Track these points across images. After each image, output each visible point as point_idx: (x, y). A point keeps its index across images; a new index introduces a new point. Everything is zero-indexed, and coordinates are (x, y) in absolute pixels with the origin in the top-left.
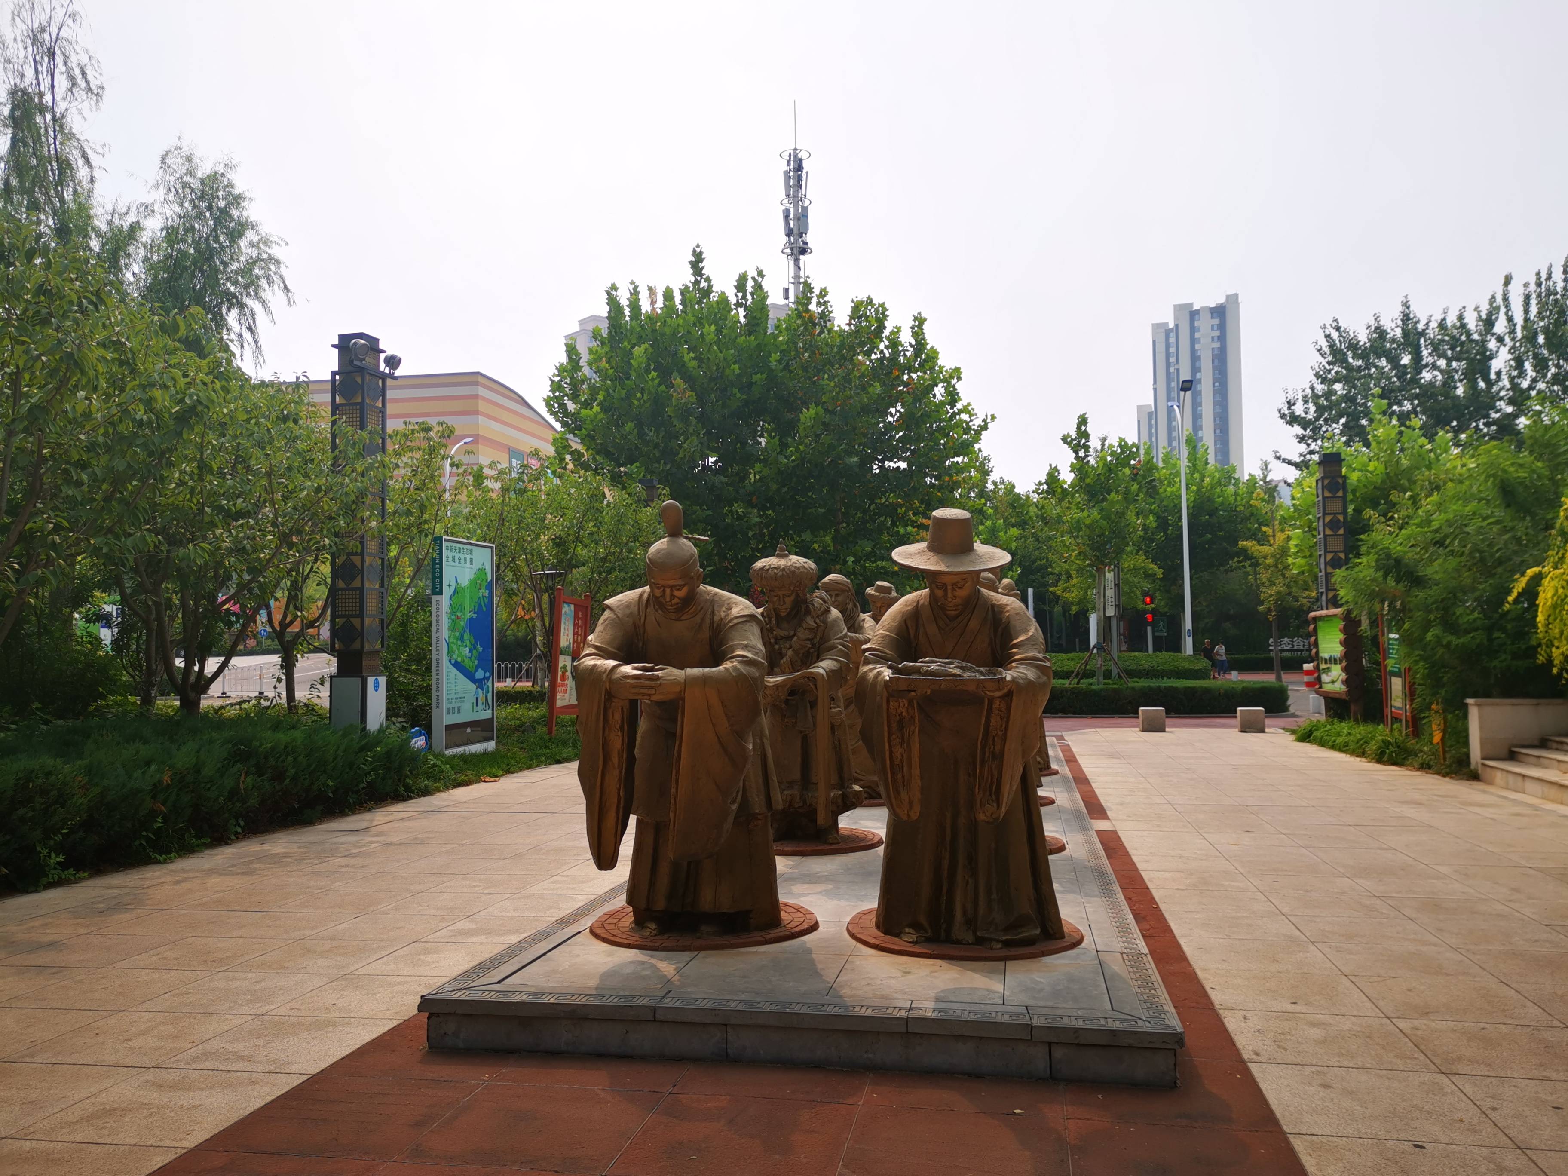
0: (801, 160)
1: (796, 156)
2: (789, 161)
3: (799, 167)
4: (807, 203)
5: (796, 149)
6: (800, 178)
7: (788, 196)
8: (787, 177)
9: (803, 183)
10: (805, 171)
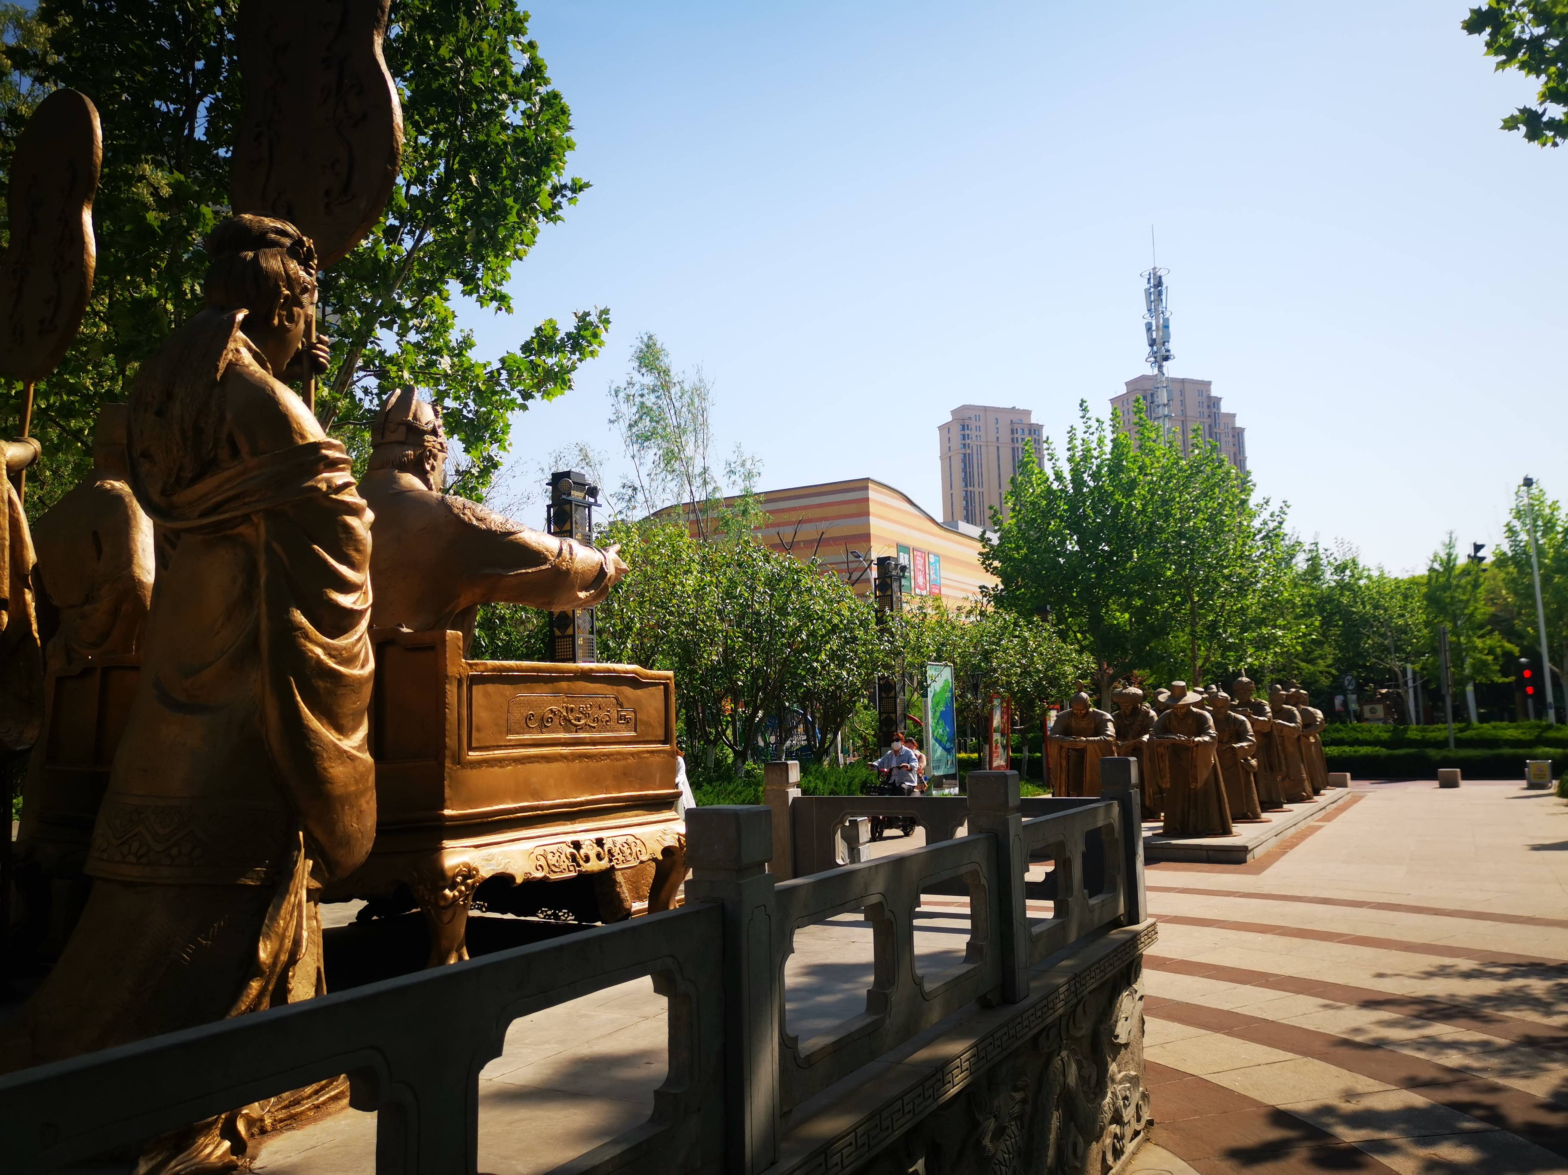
0: (1160, 277)
1: (1155, 274)
2: (1149, 279)
3: (1159, 283)
4: (1167, 315)
5: (1154, 269)
6: (1160, 293)
7: (1149, 310)
8: (1148, 293)
9: (1164, 297)
10: (1164, 286)
